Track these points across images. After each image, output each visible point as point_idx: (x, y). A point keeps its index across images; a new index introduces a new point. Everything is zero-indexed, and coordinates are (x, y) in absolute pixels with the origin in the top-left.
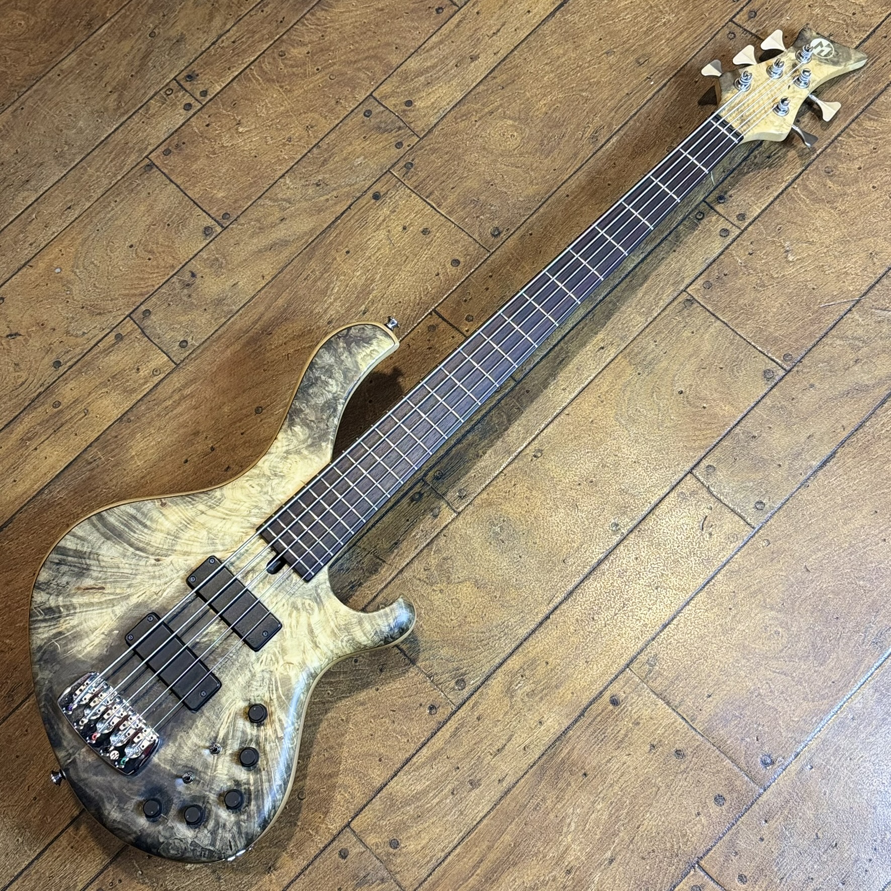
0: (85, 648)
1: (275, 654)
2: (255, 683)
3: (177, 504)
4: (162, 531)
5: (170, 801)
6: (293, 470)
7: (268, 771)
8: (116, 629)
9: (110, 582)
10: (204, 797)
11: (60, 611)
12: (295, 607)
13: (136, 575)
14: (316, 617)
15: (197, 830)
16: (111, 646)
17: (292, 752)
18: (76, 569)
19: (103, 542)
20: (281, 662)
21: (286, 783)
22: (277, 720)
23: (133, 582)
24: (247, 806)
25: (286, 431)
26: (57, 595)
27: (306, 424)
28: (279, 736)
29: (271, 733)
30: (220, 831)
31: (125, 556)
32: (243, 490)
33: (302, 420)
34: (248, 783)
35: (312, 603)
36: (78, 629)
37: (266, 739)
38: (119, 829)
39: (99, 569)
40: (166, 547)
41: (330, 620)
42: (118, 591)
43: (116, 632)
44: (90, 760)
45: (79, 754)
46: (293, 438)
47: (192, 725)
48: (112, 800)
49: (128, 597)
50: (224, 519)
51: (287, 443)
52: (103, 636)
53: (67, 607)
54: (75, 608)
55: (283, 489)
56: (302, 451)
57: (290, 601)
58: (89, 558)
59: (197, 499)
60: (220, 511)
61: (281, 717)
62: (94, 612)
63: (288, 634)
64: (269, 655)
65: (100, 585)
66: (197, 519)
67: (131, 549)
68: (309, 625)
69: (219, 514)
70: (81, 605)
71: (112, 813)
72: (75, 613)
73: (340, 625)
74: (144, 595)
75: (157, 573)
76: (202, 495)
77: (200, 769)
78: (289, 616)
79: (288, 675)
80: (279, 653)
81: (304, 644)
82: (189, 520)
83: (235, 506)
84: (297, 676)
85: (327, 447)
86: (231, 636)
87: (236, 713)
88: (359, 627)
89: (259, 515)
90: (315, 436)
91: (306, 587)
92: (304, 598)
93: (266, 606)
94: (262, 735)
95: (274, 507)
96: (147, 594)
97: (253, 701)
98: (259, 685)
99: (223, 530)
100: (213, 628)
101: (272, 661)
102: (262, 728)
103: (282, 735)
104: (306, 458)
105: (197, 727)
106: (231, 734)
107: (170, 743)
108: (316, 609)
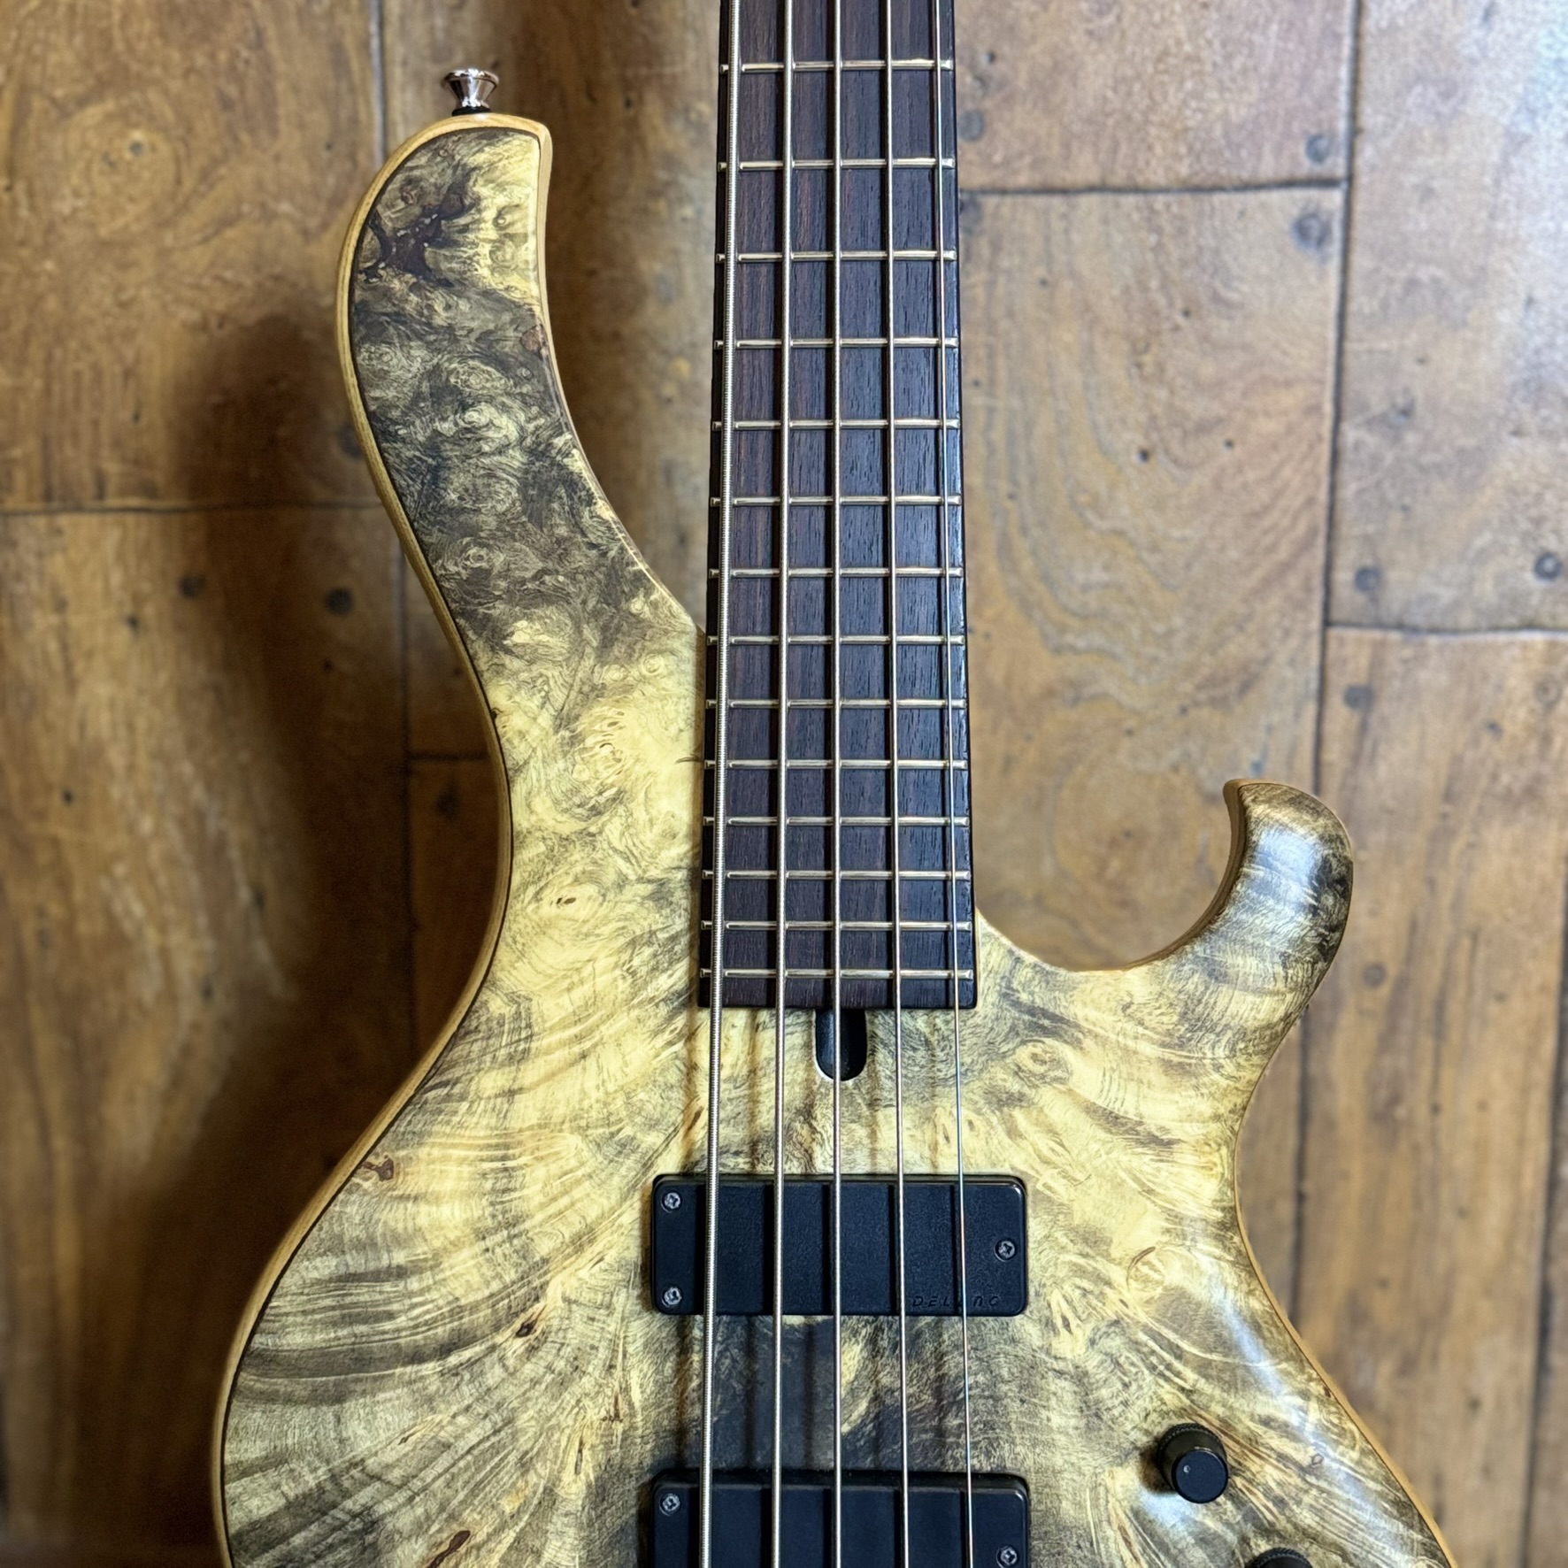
1: (1079, 1271)
2: (1104, 1393)
3: (421, 1134)
4: (456, 1245)
6: (627, 753)
9: (465, 1503)
12: (1003, 1101)
13: (509, 1422)
14: (1088, 1072)
20: (1117, 1274)
22: (1258, 1429)
23: (524, 1442)
25: (499, 669)
27: (531, 598)
28: (1306, 1461)
29: (1278, 1475)
31: (430, 1400)
32: (554, 932)
33: (510, 596)
35: (1038, 1049)
37: (1280, 1502)
39: (401, 1498)
40: (511, 1275)
41: (1131, 1043)
42: (508, 1507)
46: (536, 669)
49: (550, 1495)
51: (537, 700)
55: (657, 829)
56: (597, 680)
57: (979, 1097)
58: (345, 1494)
59: (457, 1072)
60: (551, 1047)
61: (1263, 1410)
63: (1060, 1185)
64: (1067, 1288)
65: (448, 1536)
66: (514, 1124)
67: (429, 1368)
68: (1091, 1110)
69: (559, 1057)
73: (1169, 1034)
74: (586, 1452)
75: (560, 1365)
76: (459, 1051)
78: (1010, 1137)
79: (1165, 1289)
80: (1086, 1256)
81: (1129, 1171)
82: (497, 1147)
83: (579, 994)
84: (1192, 1269)
85: (654, 606)
86: (919, 1334)
87: (1138, 1515)
88: (1224, 988)
89: (664, 959)
90: (591, 604)
91: (978, 1020)
92: (1004, 1056)
93: (925, 1169)
94: (1258, 1500)
95: (682, 899)
96: (591, 1439)
97: (1144, 1440)
98: (1119, 1386)
99: (611, 1087)
100: (850, 1358)
101: (1090, 1296)
102: (1239, 1481)
103: (1312, 1451)
104: (627, 689)
108: (1067, 1052)
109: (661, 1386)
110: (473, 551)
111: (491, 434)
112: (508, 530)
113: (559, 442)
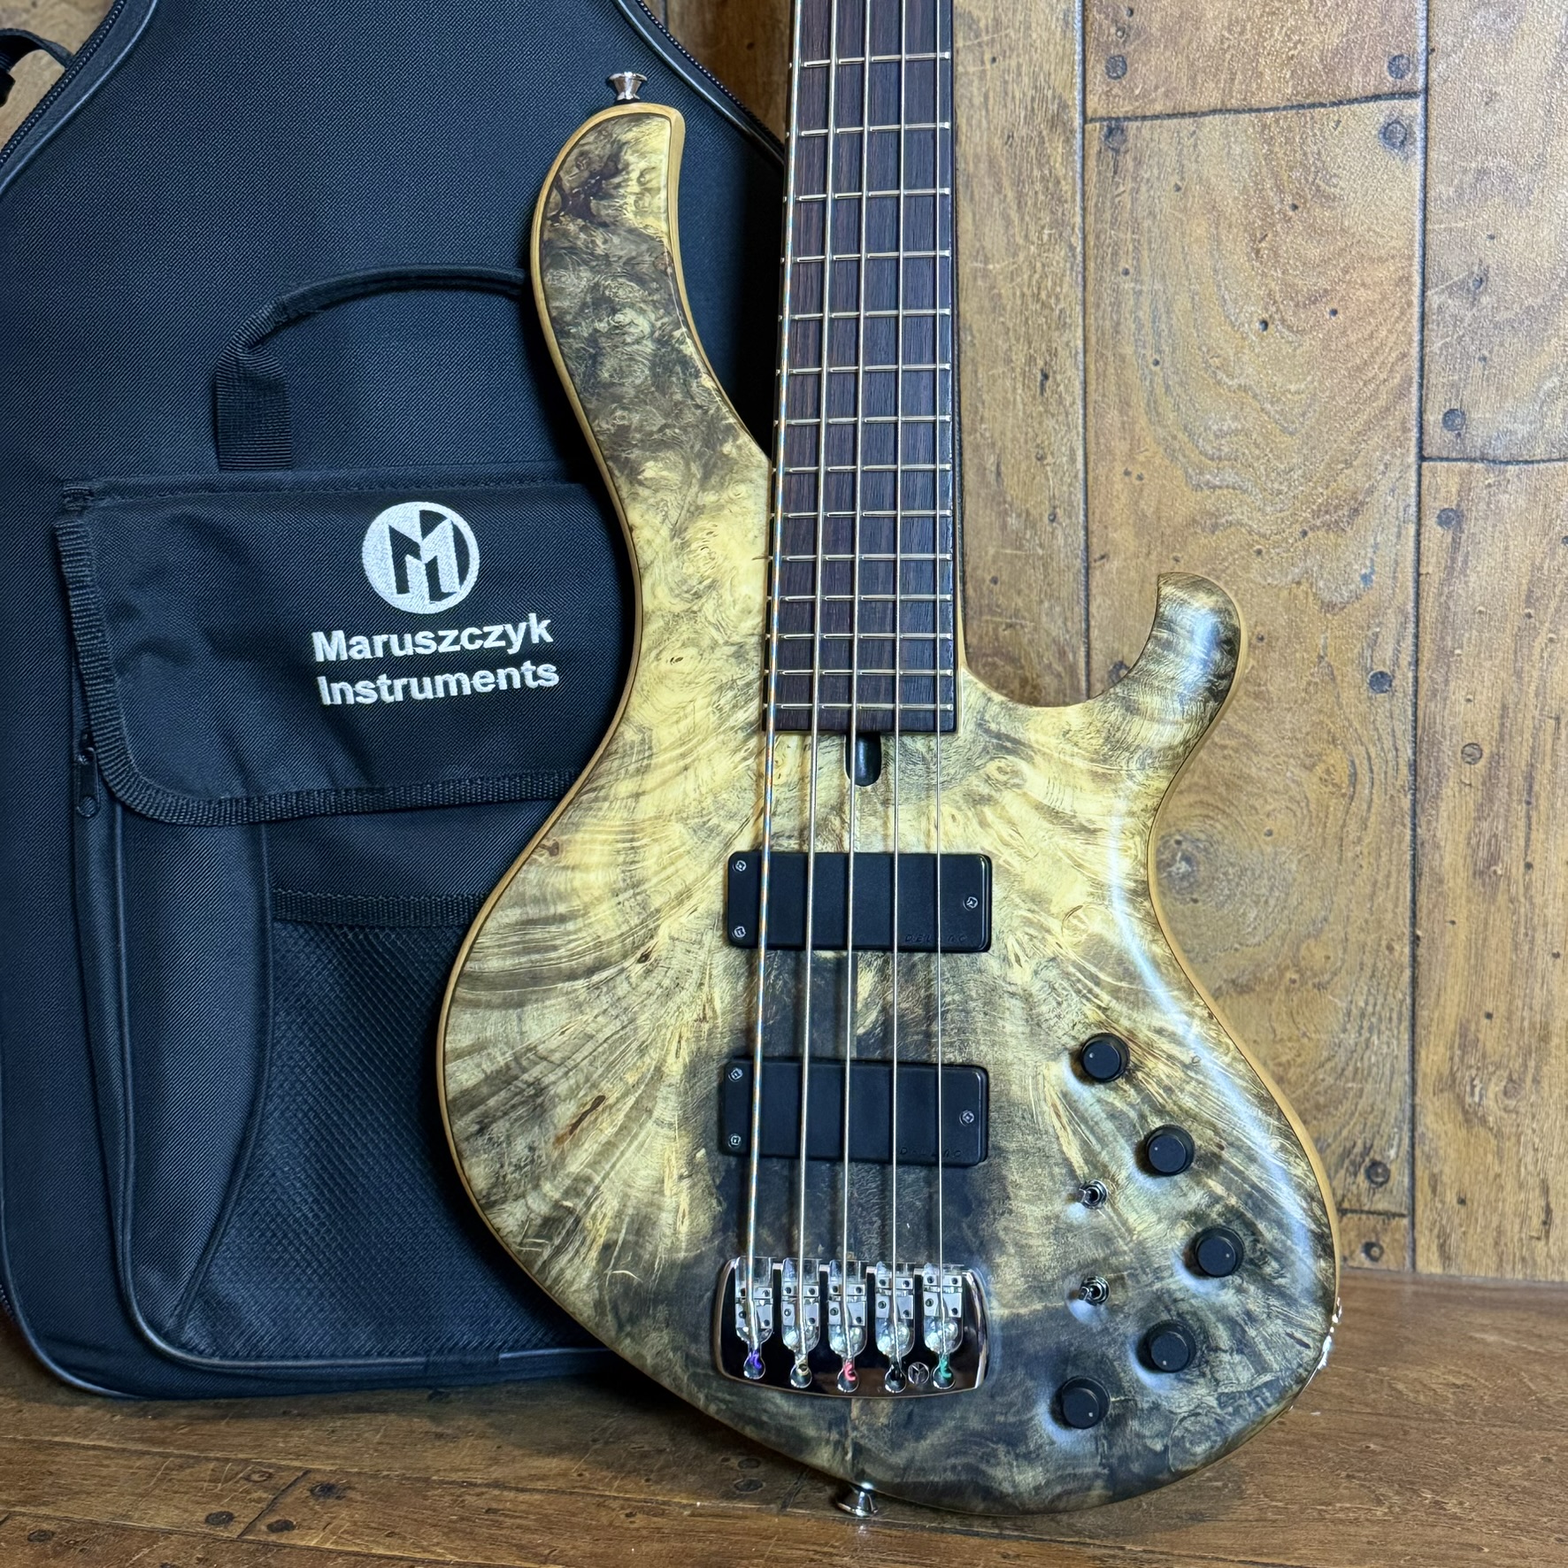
0: (675, 1232)
1: (1028, 922)
2: (1044, 1009)
3: (577, 824)
4: (599, 900)
5: (1102, 1362)
6: (718, 554)
7: (1231, 1144)
8: (697, 1149)
9: (602, 1077)
10: (1159, 1298)
11: (567, 1208)
12: (977, 801)
13: (632, 1021)
14: (1037, 780)
15: (1206, 1370)
16: (718, 1188)
17: (1241, 1067)
18: (521, 1111)
19: (520, 1019)
20: (1054, 925)
21: (1287, 1133)
22: (1155, 1037)
23: (642, 1035)
24: (1256, 1241)
25: (635, 496)
26: (537, 1187)
27: (657, 445)
28: (1188, 1061)
29: (1167, 1070)
30: (1252, 1332)
31: (580, 1005)
32: (668, 682)
33: (643, 444)
34: (1216, 1199)
35: (1002, 764)
36: (630, 1211)
37: (1168, 1090)
38: (1059, 1496)
39: (560, 1072)
40: (635, 921)
41: (1068, 759)
42: (631, 1078)
43: (701, 1153)
44: (883, 1420)
46: (660, 495)
47: (1005, 1189)
48: (994, 1454)
49: (659, 1072)
50: (686, 768)
51: (660, 517)
52: (686, 1183)
53: (573, 1191)
54: (588, 1180)
55: (738, 607)
56: (700, 503)
57: (959, 798)
58: (524, 1070)
59: (602, 782)
60: (665, 761)
61: (1157, 1024)
62: (627, 1155)
63: (1015, 862)
64: (1019, 934)
65: (590, 1099)
66: (639, 816)
67: (580, 984)
68: (1039, 807)
69: (671, 768)
70: (594, 1164)
71: (1018, 1478)
72: (597, 1188)
73: (1096, 752)
74: (683, 1043)
76: (604, 767)
77: (1099, 1254)
78: (982, 827)
79: (1089, 936)
80: (1033, 912)
81: (1065, 851)
82: (628, 832)
83: (683, 725)
84: (1109, 921)
85: (739, 448)
86: (914, 965)
87: (1065, 1095)
88: (1136, 718)
89: (741, 699)
90: (697, 448)
91: (960, 743)
92: (978, 768)
93: (921, 850)
94: (1153, 1088)
95: (755, 657)
96: (686, 1034)
97: (1072, 1044)
98: (1055, 1004)
99: (704, 790)
100: (866, 982)
101: (1035, 941)
102: (1140, 1075)
103: (1192, 1054)
104: (719, 508)
105: (1017, 1186)
106: (1094, 1141)
107: (998, 1260)
108: (1023, 766)
109: (735, 998)
110: (619, 413)
111: (632, 330)
112: (642, 397)
113: (677, 334)
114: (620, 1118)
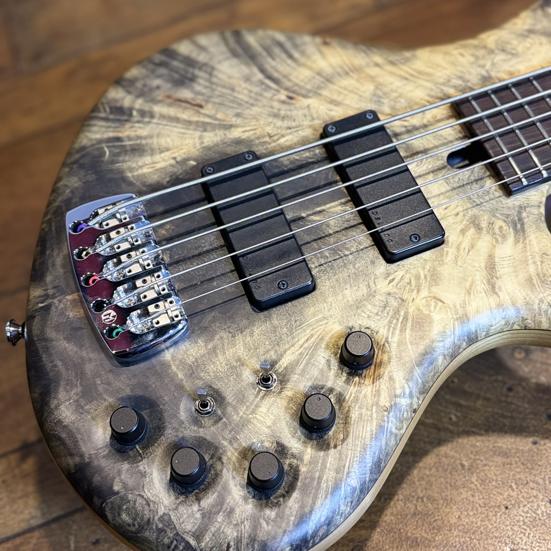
0: (141, 167)
1: (418, 278)
2: (369, 307)
5: (160, 429)
7: (341, 453)
8: (195, 160)
9: (214, 103)
10: (216, 448)
11: (132, 114)
12: (475, 223)
13: (252, 105)
14: (507, 249)
15: (182, 498)
17: (393, 442)
18: (177, 76)
19: (227, 58)
20: (424, 293)
21: (364, 490)
22: (386, 378)
24: (283, 496)
26: (138, 97)
29: (369, 393)
30: (220, 518)
31: (249, 80)
34: (299, 458)
35: (505, 228)
36: (144, 142)
38: (59, 439)
39: (207, 84)
41: (530, 262)
42: (220, 116)
43: (193, 163)
44: (71, 315)
45: (60, 301)
46: (543, 19)
47: (246, 328)
48: (73, 386)
49: (230, 127)
51: (532, 23)
52: (173, 162)
53: (142, 113)
54: (152, 117)
57: (470, 213)
58: (200, 70)
60: (403, 70)
61: (396, 376)
62: (175, 129)
63: (451, 257)
64: (407, 276)
65: (199, 102)
66: (366, 69)
68: (491, 257)
69: (401, 73)
70: (163, 117)
71: (62, 408)
72: (149, 122)
73: (544, 275)
74: (252, 132)
75: (282, 113)
77: (230, 400)
78: (461, 231)
79: (429, 314)
80: (425, 278)
81: (473, 282)
82: (355, 68)
83: (429, 70)
84: (444, 322)
87: (322, 339)
91: (504, 201)
92: (494, 216)
94: (352, 390)
96: (258, 132)
98: (376, 311)
101: (409, 286)
102: (357, 379)
103: (387, 405)
105: (252, 334)
106: (301, 367)
107: (199, 340)
108: (511, 239)
114: (195, 118)
